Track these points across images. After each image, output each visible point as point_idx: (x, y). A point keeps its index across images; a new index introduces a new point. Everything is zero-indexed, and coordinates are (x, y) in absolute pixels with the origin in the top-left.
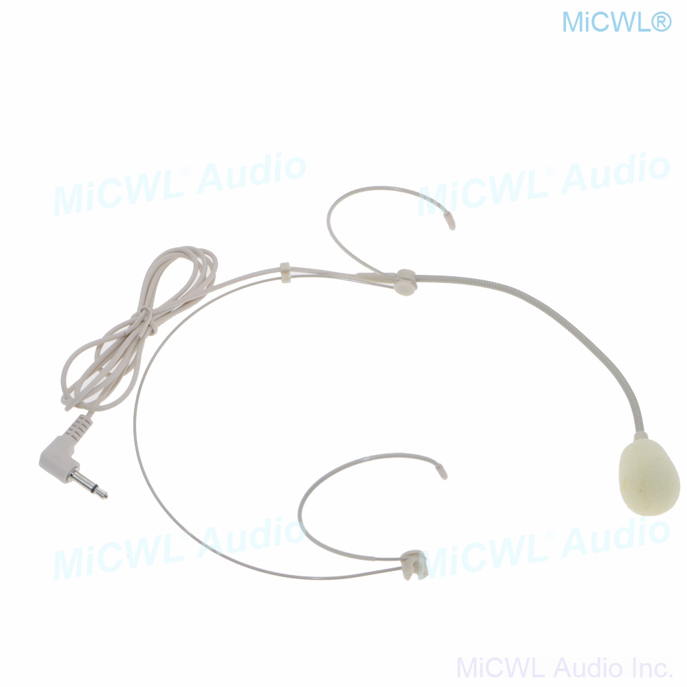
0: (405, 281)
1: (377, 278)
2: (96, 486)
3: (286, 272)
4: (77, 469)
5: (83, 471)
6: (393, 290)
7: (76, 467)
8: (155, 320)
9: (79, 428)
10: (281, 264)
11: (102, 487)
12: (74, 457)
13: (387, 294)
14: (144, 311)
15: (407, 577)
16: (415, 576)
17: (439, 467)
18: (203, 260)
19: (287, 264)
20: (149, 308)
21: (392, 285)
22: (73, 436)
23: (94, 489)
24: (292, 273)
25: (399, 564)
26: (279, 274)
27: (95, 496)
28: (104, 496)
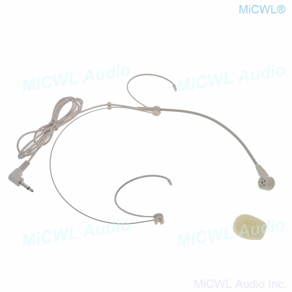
0: (156, 111)
1: (145, 109)
2: (29, 187)
3: (109, 106)
4: (22, 181)
5: (25, 182)
6: (151, 114)
8: (58, 125)
9: (25, 166)
10: (108, 103)
11: (31, 188)
12: (22, 177)
13: (149, 115)
14: (53, 121)
15: (156, 223)
16: (159, 223)
17: (169, 181)
18: (77, 102)
19: (110, 103)
20: (55, 120)
21: (151, 112)
22: (22, 168)
23: (28, 188)
24: (112, 106)
25: (153, 218)
26: (107, 107)
27: (29, 191)
28: (32, 191)
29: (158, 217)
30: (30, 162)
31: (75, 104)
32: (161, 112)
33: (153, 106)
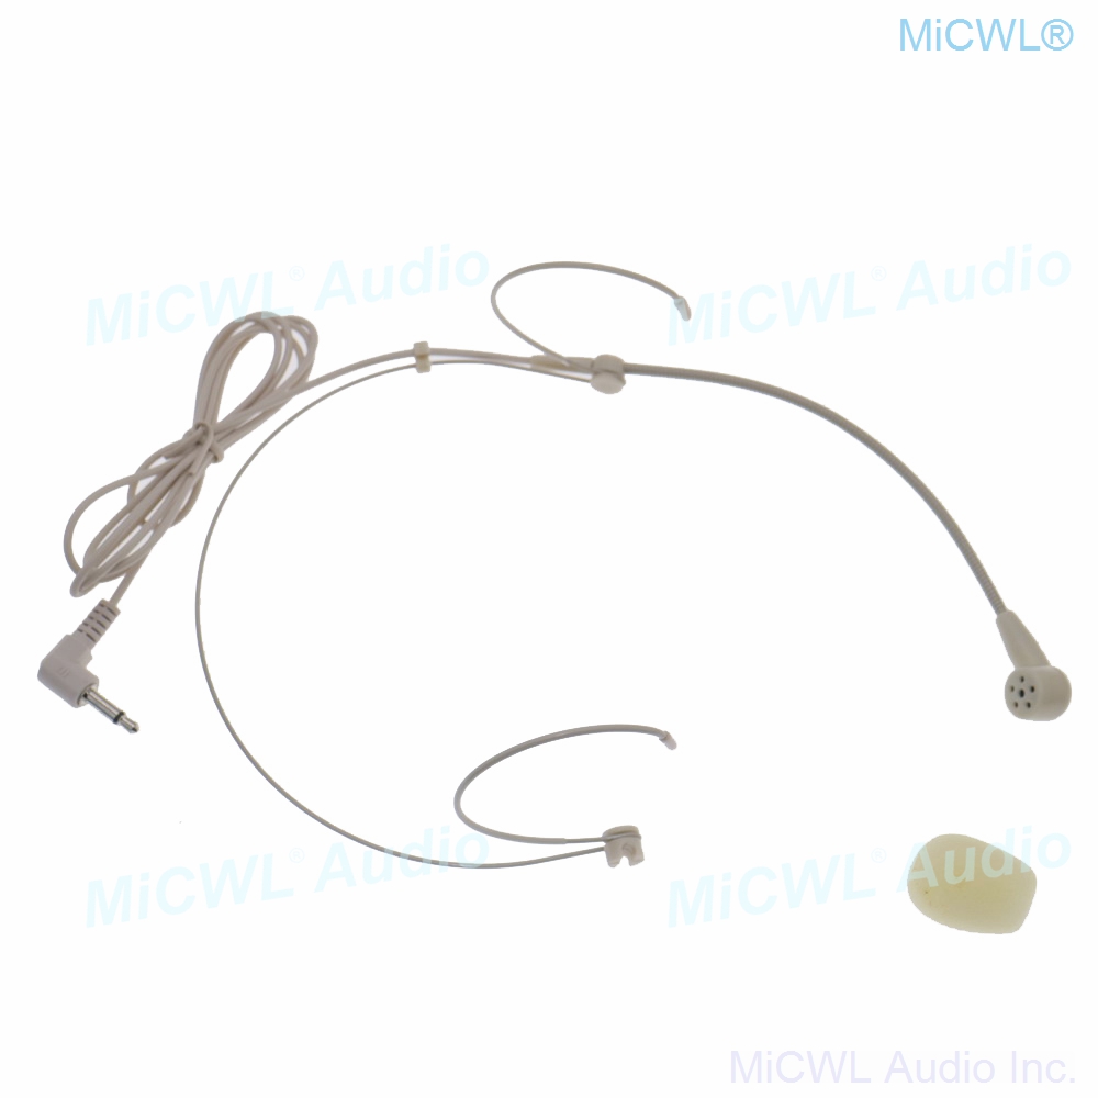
0: (608, 372)
2: (122, 713)
3: (422, 357)
4: (94, 687)
5: (104, 690)
6: (588, 385)
7: (91, 685)
8: (219, 441)
9: (99, 622)
10: (416, 345)
11: (130, 714)
12: (91, 667)
14: (200, 428)
15: (613, 861)
18: (293, 334)
19: (424, 345)
20: (207, 422)
21: (589, 376)
22: (88, 635)
23: (118, 718)
24: (432, 358)
26: (412, 360)
27: (119, 728)
28: (133, 728)
29: (623, 841)
30: (120, 605)
31: (284, 342)
32: (628, 377)
33: (593, 355)
